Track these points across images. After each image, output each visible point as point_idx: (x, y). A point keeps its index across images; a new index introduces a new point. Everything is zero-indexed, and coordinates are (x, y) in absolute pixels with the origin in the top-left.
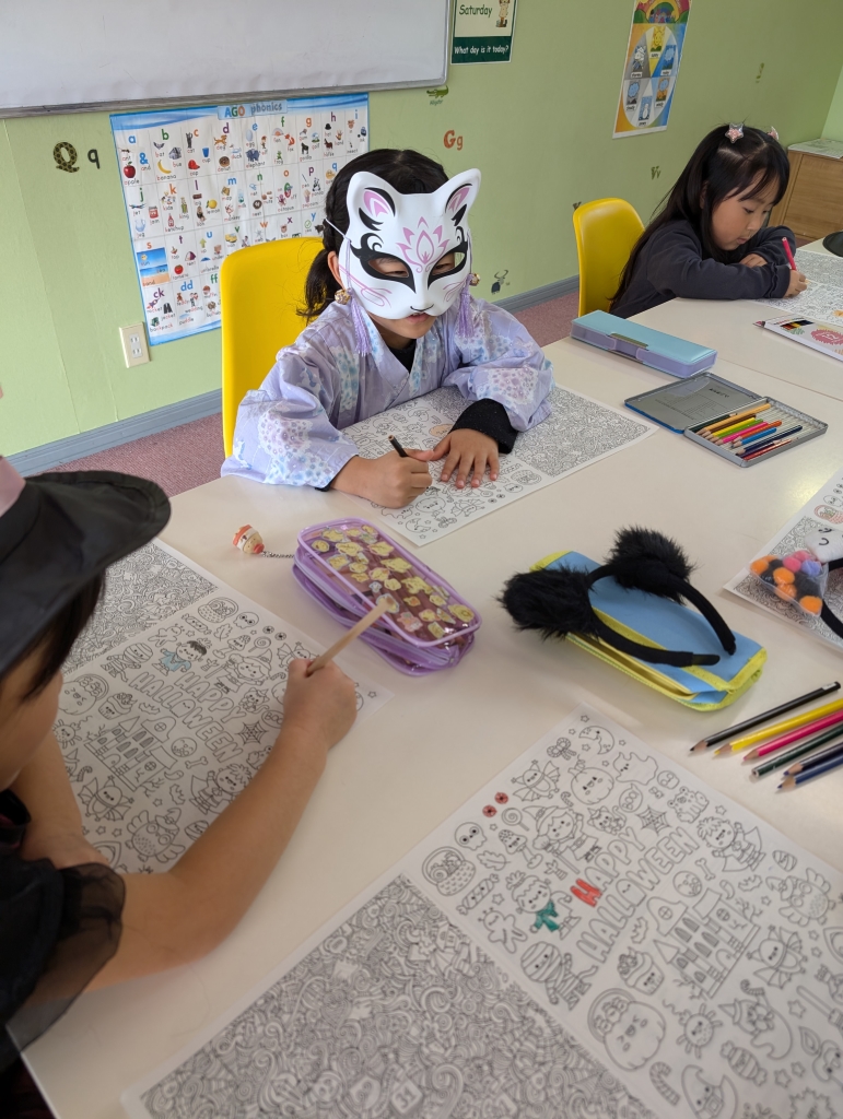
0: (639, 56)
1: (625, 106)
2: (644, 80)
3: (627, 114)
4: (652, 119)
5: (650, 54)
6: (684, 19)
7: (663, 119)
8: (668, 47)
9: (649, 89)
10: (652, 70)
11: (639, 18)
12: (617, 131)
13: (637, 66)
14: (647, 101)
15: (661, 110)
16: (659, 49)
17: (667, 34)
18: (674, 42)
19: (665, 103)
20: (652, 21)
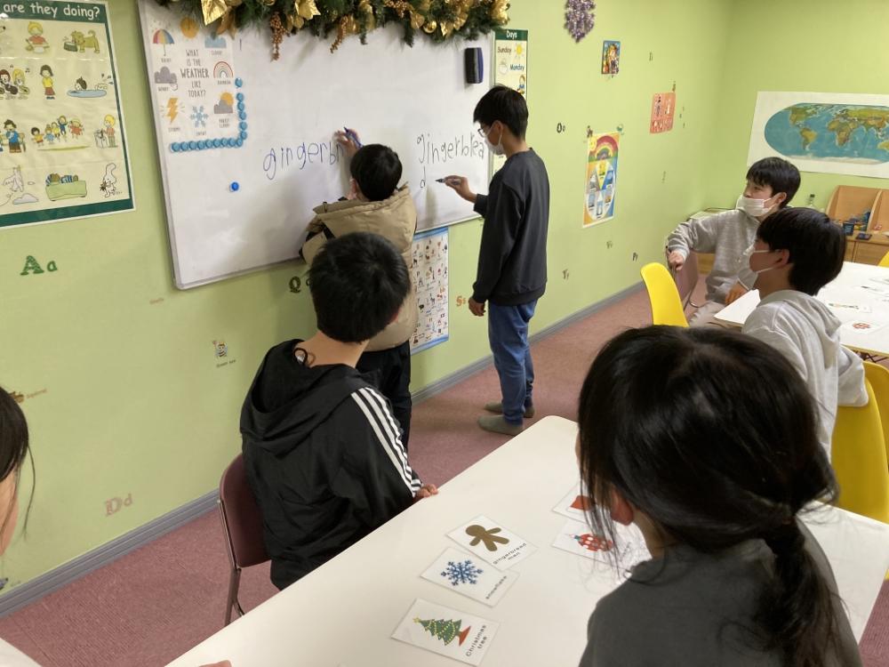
0: (593, 180)
1: (588, 209)
2: (597, 193)
3: (590, 213)
4: (604, 213)
5: (599, 177)
6: (616, 157)
7: (611, 213)
8: (609, 172)
9: (600, 197)
10: (601, 187)
11: (591, 160)
12: (585, 224)
13: (593, 186)
14: (600, 203)
15: (609, 207)
16: (604, 174)
17: (607, 165)
18: (612, 169)
19: (610, 203)
20: (598, 159)
